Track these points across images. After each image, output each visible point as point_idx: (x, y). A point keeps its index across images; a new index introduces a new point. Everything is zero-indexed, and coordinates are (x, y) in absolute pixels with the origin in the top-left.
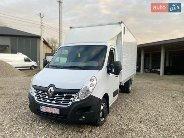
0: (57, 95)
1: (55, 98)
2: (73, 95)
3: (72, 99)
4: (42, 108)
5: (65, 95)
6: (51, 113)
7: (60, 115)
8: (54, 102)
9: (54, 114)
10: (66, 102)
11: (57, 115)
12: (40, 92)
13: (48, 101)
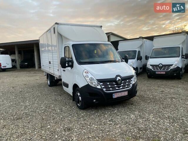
0: (123, 82)
1: (122, 85)
2: (132, 79)
3: (131, 82)
4: (114, 96)
5: (128, 81)
6: (122, 97)
7: (128, 95)
8: (121, 87)
9: (124, 96)
10: (129, 85)
11: (126, 96)
12: (108, 83)
13: (117, 88)
